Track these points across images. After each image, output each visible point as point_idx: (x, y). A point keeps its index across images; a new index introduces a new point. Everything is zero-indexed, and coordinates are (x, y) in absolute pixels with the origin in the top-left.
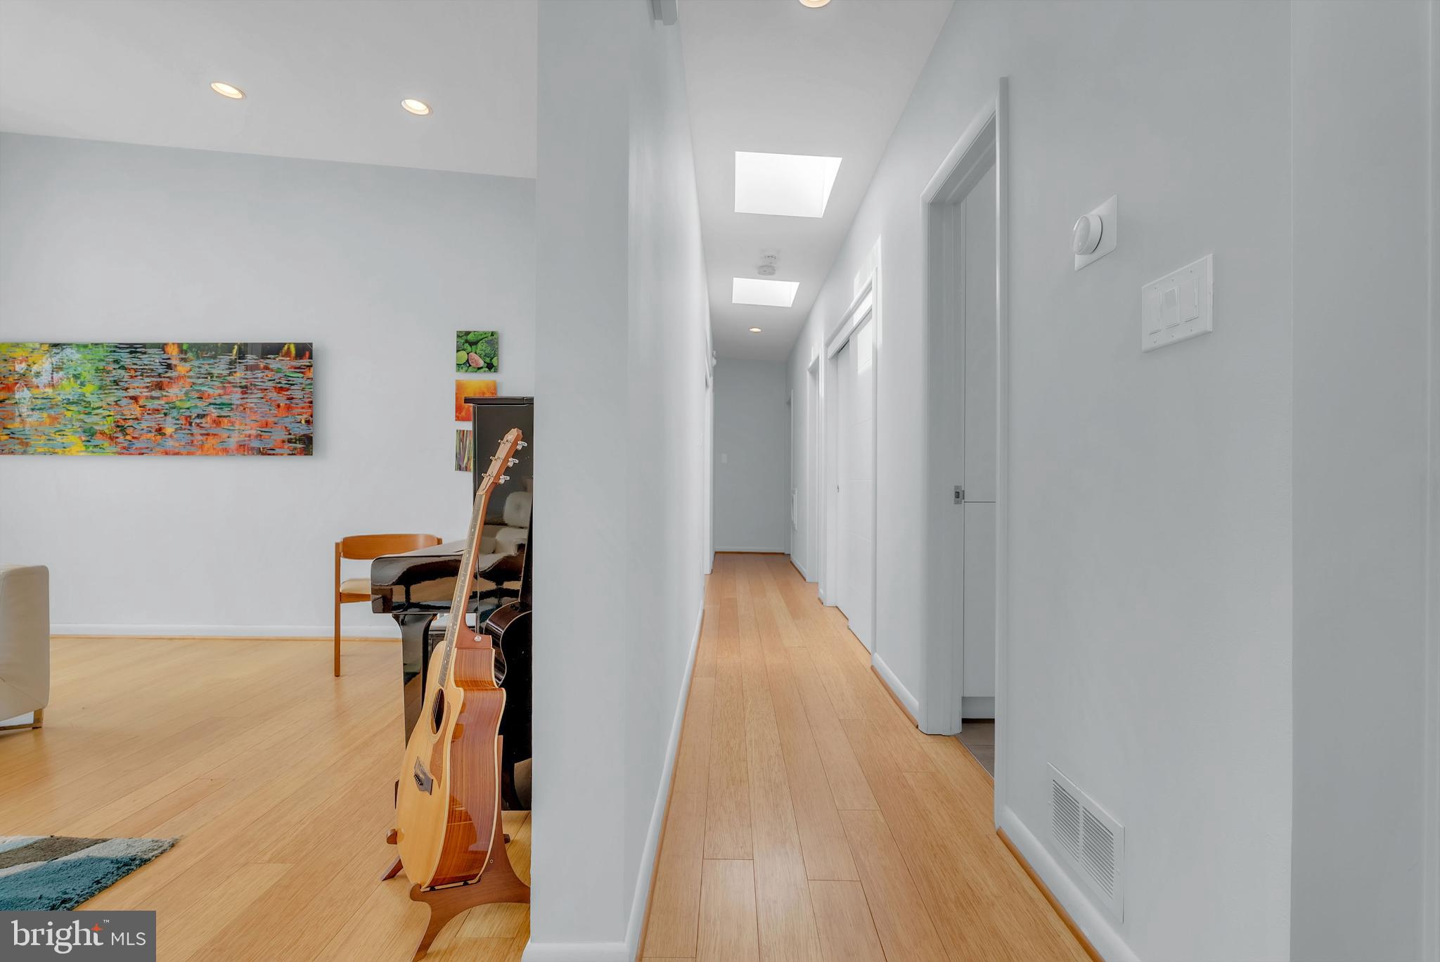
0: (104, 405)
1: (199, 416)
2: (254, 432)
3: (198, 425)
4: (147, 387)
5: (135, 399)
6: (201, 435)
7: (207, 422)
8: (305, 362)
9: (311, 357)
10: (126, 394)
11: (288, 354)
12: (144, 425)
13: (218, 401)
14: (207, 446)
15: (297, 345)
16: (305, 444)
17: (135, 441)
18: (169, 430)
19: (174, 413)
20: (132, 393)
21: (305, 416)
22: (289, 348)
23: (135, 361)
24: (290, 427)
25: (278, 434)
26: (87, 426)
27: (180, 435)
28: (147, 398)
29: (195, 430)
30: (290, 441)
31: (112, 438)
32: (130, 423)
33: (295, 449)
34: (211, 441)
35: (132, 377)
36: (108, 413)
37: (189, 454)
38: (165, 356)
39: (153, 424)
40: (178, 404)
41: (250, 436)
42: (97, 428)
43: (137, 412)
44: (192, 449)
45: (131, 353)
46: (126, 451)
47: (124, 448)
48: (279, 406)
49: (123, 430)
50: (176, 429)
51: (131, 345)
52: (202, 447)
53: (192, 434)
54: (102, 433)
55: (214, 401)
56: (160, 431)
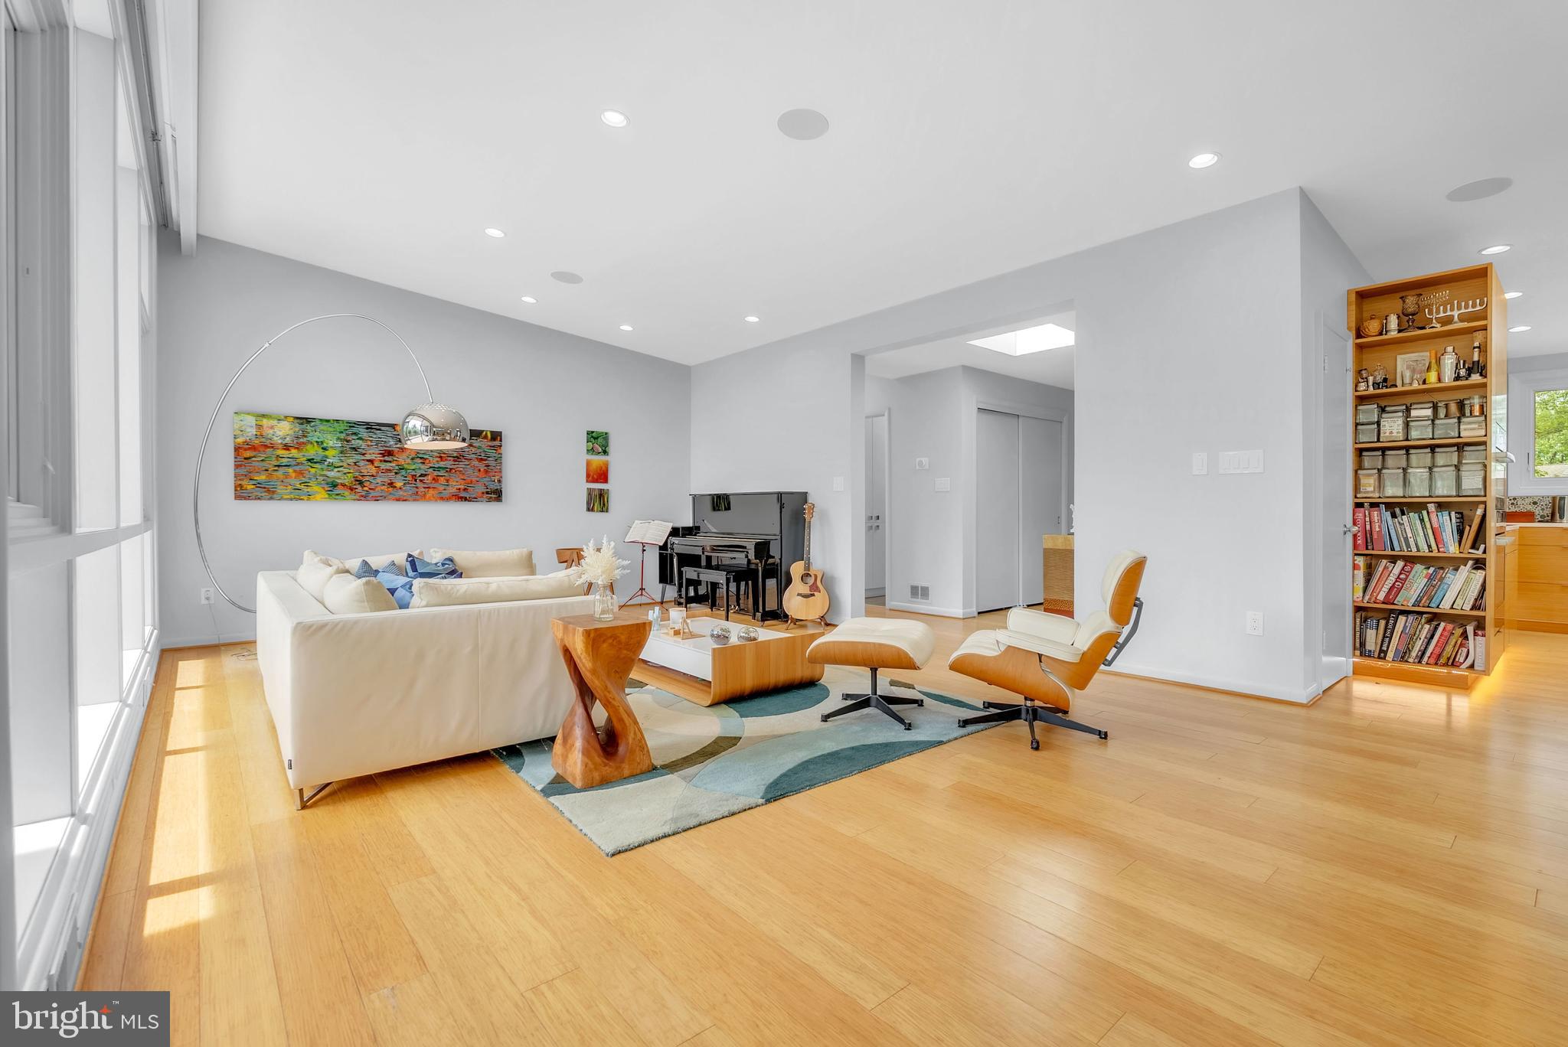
0: (345, 464)
1: (421, 475)
2: (462, 487)
3: (421, 481)
4: (381, 454)
5: (371, 461)
6: (425, 488)
7: (428, 479)
8: (497, 443)
9: (501, 441)
10: (363, 458)
11: (486, 437)
12: (379, 480)
13: (436, 466)
14: (428, 495)
15: (492, 432)
16: (496, 495)
17: (371, 491)
18: (399, 484)
19: (403, 472)
20: (368, 457)
21: (497, 477)
22: (486, 434)
23: (371, 434)
24: (487, 484)
25: (480, 489)
26: (329, 480)
27: (408, 487)
28: (381, 461)
29: (419, 484)
30: (487, 493)
31: (351, 489)
32: (367, 478)
33: (491, 498)
34: (431, 491)
35: (368, 446)
36: (347, 471)
37: (415, 500)
38: (395, 433)
39: (386, 480)
40: (406, 466)
41: (459, 489)
42: (339, 481)
43: (373, 471)
44: (418, 497)
45: (367, 428)
46: (364, 497)
47: (362, 496)
48: (480, 470)
49: (361, 483)
50: (405, 484)
51: (367, 424)
52: (424, 495)
53: (417, 487)
54: (343, 485)
55: (431, 465)
56: (391, 484)
